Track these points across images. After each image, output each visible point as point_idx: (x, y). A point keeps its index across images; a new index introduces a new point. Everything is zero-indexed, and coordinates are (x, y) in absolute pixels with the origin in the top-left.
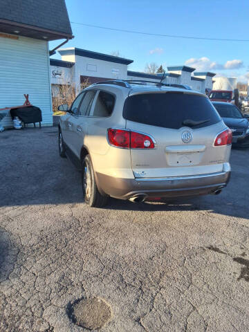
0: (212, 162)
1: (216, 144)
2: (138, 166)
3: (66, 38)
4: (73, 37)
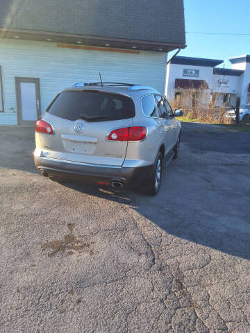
0: (108, 155)
3: (178, 48)
4: (186, 46)
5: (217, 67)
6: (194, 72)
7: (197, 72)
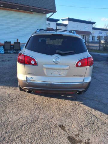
0: (75, 76)
1: (77, 65)
2: (29, 74)
3: (53, 12)
4: (56, 12)
5: (57, 22)
6: (48, 24)
7: (49, 24)
